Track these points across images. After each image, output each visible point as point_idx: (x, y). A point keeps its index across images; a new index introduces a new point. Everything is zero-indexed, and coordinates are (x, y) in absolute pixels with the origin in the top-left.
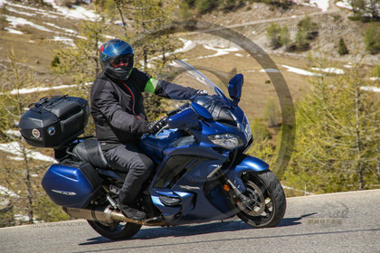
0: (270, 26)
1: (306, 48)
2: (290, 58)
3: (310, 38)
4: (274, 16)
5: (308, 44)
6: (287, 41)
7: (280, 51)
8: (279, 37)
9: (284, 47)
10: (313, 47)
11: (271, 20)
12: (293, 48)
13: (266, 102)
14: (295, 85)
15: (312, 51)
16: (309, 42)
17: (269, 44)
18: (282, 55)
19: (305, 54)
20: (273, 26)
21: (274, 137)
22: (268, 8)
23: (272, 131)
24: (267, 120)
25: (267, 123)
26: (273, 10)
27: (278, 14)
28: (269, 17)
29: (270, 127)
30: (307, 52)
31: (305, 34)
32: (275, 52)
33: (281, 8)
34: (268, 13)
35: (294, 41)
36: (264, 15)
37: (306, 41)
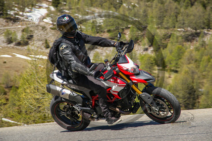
0: (6, 31)
1: (26, 44)
2: (18, 49)
3: (28, 39)
4: (8, 25)
5: (27, 42)
6: (15, 39)
7: (12, 45)
8: (11, 37)
9: (14, 43)
10: (31, 44)
11: (6, 28)
12: (19, 44)
13: (3, 73)
14: (20, 65)
15: (30, 46)
16: (28, 40)
17: (5, 41)
18: (13, 48)
19: (26, 47)
20: (8, 31)
21: (8, 94)
22: (4, 21)
23: (7, 90)
24: (4, 84)
25: (3, 86)
26: (7, 22)
27: (11, 24)
28: (5, 26)
29: (5, 88)
30: (27, 46)
31: (26, 36)
32: (9, 45)
33: (12, 21)
34: (4, 24)
35: (20, 40)
36: (2, 25)
37: (26, 40)
